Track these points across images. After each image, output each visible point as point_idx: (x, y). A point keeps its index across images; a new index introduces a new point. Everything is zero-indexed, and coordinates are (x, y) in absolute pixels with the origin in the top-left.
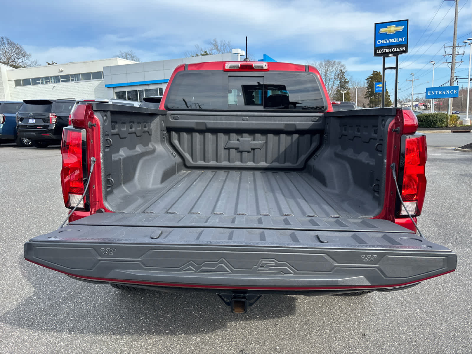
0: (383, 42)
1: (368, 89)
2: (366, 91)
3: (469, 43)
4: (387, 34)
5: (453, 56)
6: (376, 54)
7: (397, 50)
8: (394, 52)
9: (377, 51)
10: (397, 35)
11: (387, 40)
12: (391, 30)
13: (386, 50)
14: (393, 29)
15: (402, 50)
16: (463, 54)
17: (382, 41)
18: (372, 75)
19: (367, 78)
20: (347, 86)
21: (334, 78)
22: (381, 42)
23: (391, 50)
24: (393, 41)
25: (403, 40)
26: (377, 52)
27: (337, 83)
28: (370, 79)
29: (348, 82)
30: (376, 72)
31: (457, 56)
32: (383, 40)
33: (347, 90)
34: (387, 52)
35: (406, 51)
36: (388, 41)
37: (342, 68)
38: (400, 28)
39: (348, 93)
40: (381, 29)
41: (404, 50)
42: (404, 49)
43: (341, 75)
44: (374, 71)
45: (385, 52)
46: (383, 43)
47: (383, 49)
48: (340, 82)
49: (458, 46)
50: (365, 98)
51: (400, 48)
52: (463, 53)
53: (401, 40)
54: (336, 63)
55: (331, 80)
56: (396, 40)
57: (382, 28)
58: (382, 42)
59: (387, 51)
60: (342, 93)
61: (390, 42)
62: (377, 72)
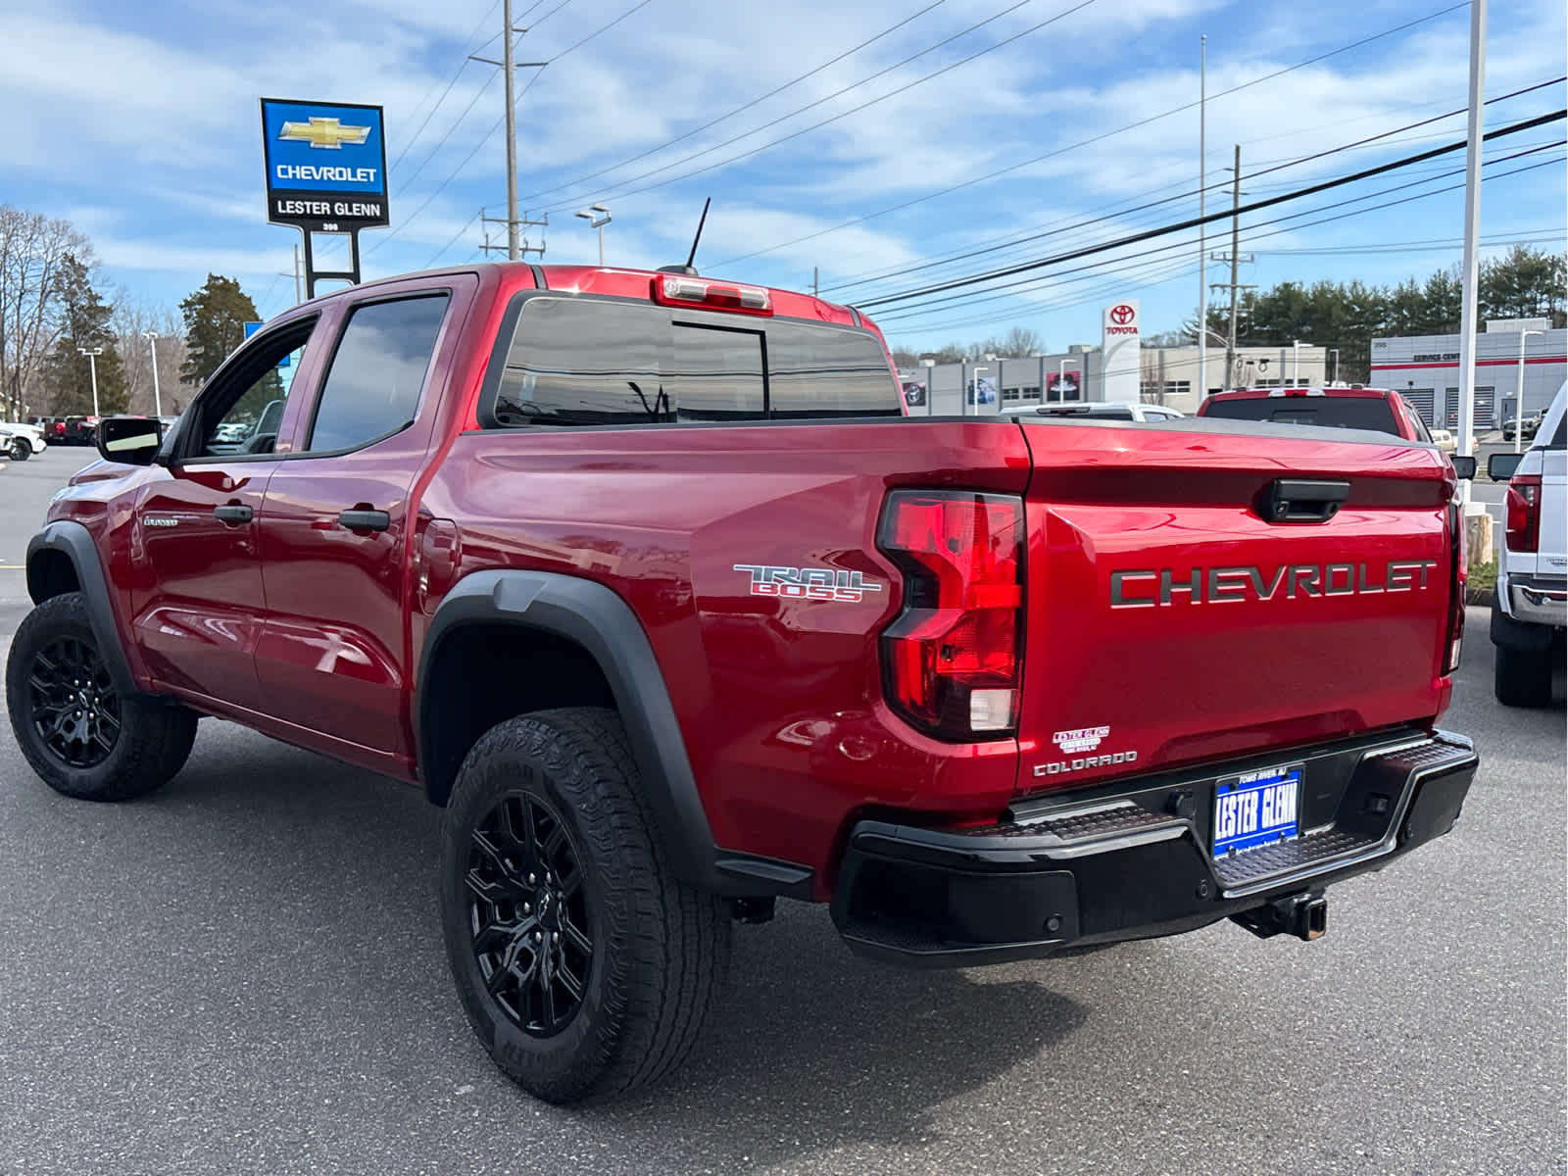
0: (297, 172)
1: (190, 346)
2: (186, 354)
3: (594, 221)
4: (312, 145)
5: (510, 253)
6: (275, 216)
7: (351, 210)
8: (342, 216)
9: (280, 203)
10: (347, 155)
11: (313, 168)
12: (323, 136)
13: (311, 206)
14: (329, 132)
15: (368, 214)
16: (542, 251)
17: (294, 169)
18: (205, 292)
19: (186, 301)
20: (105, 325)
21: (43, 291)
22: (290, 171)
23: (332, 209)
24: (334, 176)
25: (372, 179)
26: (280, 211)
27: (58, 308)
28: (197, 307)
29: (106, 311)
30: (221, 281)
31: (523, 255)
32: (298, 168)
33: (104, 345)
34: (315, 212)
35: (382, 220)
36: (318, 173)
37: (76, 251)
38: (359, 134)
39: (110, 359)
40: (286, 123)
41: (378, 214)
42: (373, 210)
43: (71, 278)
44: (210, 276)
45: (308, 211)
46: (298, 177)
47: (303, 201)
48: (72, 310)
49: (526, 222)
50: (183, 380)
51: (363, 206)
52: (542, 248)
53: (362, 177)
54: (45, 225)
55: (27, 297)
56: (347, 174)
57: (290, 121)
58: (294, 175)
59: (315, 208)
60: (84, 353)
61: (325, 178)
62: (226, 282)
